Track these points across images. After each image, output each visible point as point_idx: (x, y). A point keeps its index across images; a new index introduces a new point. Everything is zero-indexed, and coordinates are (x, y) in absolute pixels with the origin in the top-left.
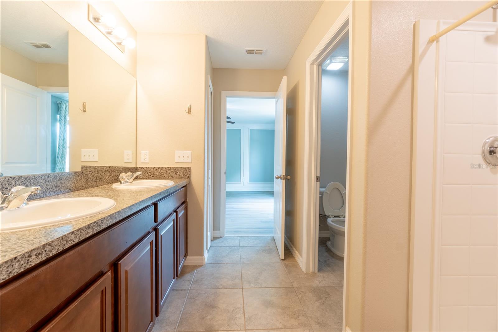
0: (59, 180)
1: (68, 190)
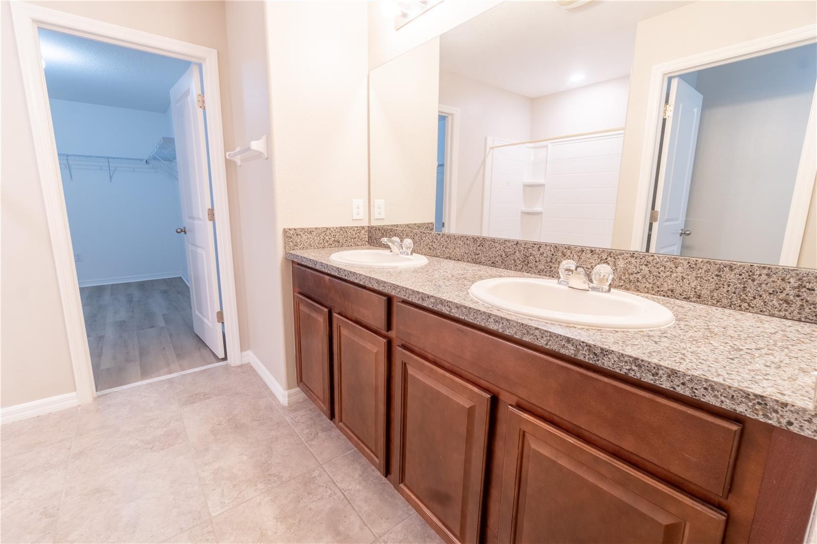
0: (479, 246)
1: (490, 262)
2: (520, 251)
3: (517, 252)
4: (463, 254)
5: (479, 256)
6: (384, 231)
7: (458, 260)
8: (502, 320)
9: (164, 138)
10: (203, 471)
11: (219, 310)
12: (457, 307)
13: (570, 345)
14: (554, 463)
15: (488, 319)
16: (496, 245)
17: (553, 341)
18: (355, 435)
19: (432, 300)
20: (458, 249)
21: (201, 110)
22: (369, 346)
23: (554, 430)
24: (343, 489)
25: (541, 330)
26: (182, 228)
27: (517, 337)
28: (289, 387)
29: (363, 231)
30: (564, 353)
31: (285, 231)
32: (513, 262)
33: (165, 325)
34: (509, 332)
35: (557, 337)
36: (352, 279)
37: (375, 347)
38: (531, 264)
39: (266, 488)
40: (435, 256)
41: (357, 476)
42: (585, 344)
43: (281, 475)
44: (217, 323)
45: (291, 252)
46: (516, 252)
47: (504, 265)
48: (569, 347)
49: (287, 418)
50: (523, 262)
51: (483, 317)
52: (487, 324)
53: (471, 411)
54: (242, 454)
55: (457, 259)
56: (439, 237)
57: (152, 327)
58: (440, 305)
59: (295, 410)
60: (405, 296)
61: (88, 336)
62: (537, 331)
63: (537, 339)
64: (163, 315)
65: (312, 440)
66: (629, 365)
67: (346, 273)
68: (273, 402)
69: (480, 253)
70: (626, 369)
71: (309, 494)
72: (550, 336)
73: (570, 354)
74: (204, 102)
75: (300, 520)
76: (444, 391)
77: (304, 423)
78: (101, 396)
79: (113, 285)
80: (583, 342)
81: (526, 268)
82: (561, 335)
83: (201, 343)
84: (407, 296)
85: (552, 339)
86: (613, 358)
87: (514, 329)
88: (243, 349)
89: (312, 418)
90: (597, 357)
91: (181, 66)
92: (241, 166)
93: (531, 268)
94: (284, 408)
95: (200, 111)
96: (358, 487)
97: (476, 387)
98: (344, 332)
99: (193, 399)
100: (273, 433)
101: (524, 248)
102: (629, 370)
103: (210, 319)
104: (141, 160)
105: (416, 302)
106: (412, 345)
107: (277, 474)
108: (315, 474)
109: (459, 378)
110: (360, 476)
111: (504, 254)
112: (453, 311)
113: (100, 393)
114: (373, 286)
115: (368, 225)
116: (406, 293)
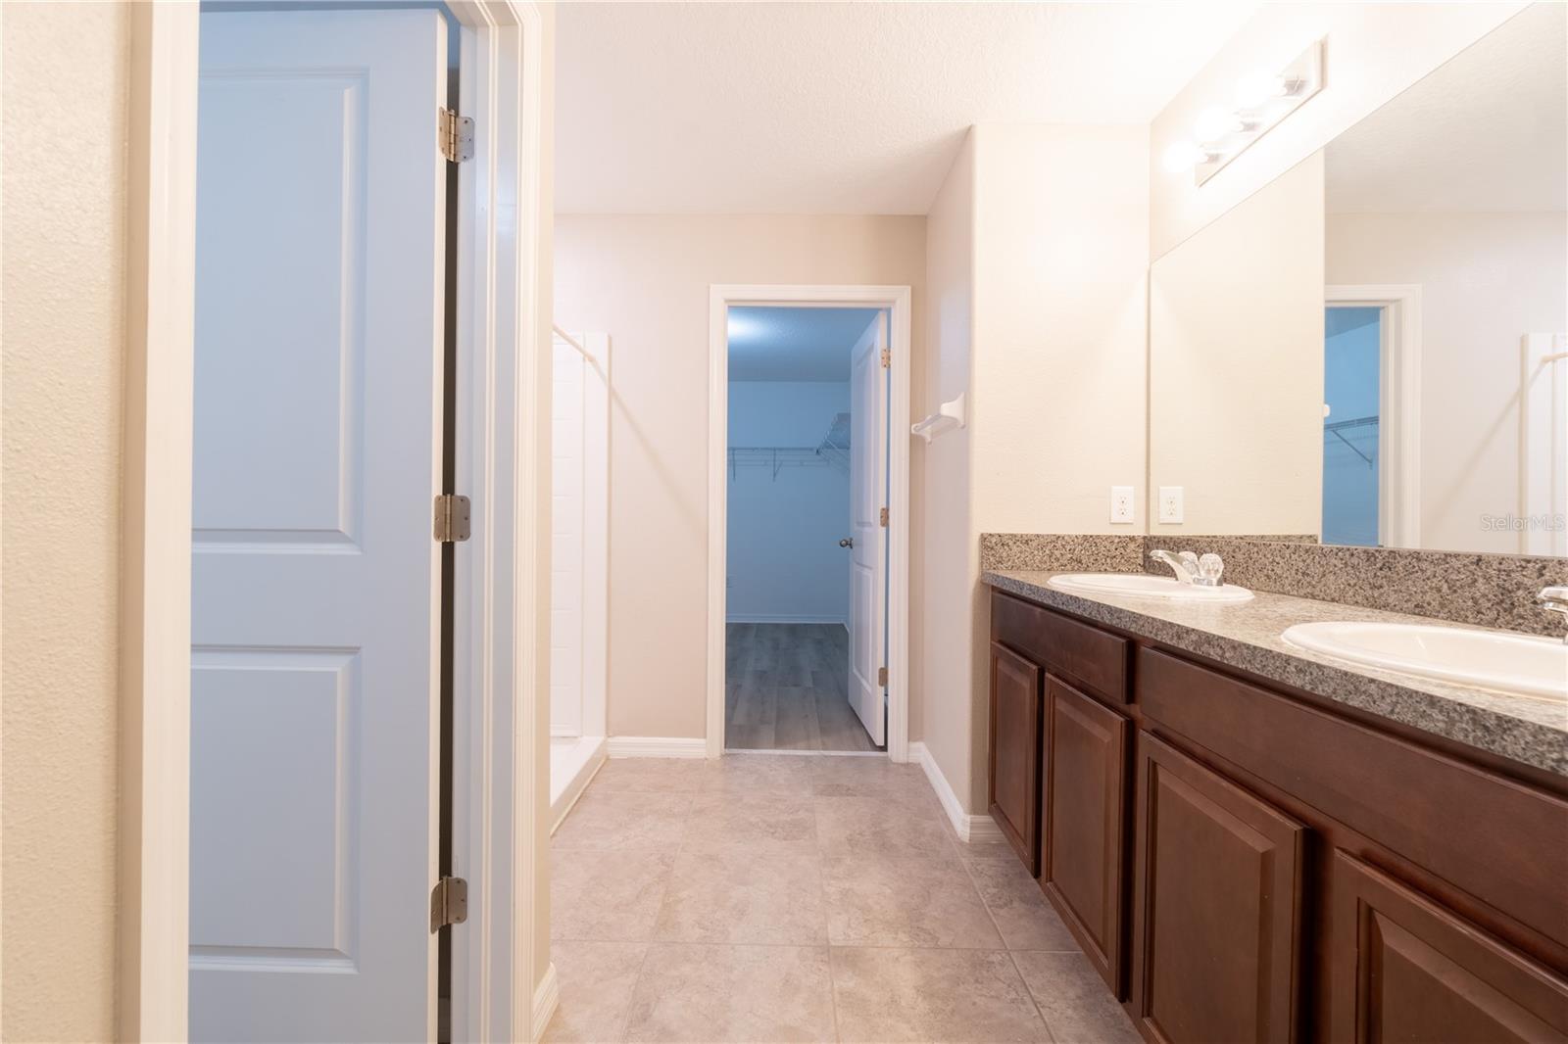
0: (1381, 569)
1: (1411, 605)
2: (1488, 579)
3: (1481, 580)
4: (1342, 586)
5: (1382, 590)
6: (1174, 545)
7: (1333, 600)
8: (1309, 667)
9: (839, 415)
10: (829, 885)
11: (883, 666)
12: (1234, 648)
13: (1436, 711)
14: (1434, 981)
15: (1285, 667)
16: (1424, 565)
17: (1404, 705)
18: (1072, 908)
19: (1194, 637)
20: (1332, 577)
21: (885, 369)
22: (1097, 731)
23: (1428, 905)
24: (1040, 1003)
25: (1380, 682)
26: (848, 540)
27: (1338, 699)
28: (974, 810)
29: (1132, 546)
30: (1426, 729)
31: (984, 538)
32: (1470, 603)
33: (811, 686)
34: (1323, 690)
35: (1410, 696)
36: (1072, 609)
37: (1107, 734)
38: (1521, 609)
39: (911, 943)
40: (1280, 593)
41: (1071, 994)
42: (1464, 709)
43: (937, 935)
44: (878, 686)
45: (992, 571)
46: (1476, 581)
47: (1446, 610)
48: (1434, 715)
49: (963, 860)
50: (1498, 603)
51: (1278, 664)
52: (1284, 677)
53: (1266, 859)
54: (885, 885)
55: (1329, 599)
56: (1288, 551)
57: (796, 685)
58: (1206, 645)
59: (981, 854)
60: (1151, 632)
61: (726, 683)
62: (1373, 686)
63: (1374, 702)
64: (813, 673)
65: (1001, 907)
66: (1557, 749)
67: (1064, 599)
68: (946, 830)
69: (1385, 583)
70: (1553, 760)
71: (977, 981)
72: (1397, 694)
73: (1437, 730)
74: (889, 358)
75: (954, 1011)
76: (1219, 816)
77: (990, 876)
78: (729, 755)
79: (759, 624)
80: (1460, 704)
81: (1509, 618)
82: (1417, 692)
83: (855, 720)
84: (1154, 632)
85: (1400, 700)
86: (1523, 736)
87: (1332, 684)
88: (911, 738)
89: (1007, 876)
90: (1490, 735)
91: (862, 317)
92: (930, 443)
93: (1522, 617)
94: (962, 844)
95: (883, 371)
96: (1070, 1012)
97: (1275, 810)
98: (1061, 706)
99: (832, 790)
100: (938, 874)
101: (1499, 571)
102: (1558, 761)
103: (870, 681)
104: (811, 449)
105: (1169, 642)
106: (1164, 725)
107: (932, 932)
108: (996, 958)
109: (1242, 789)
110: (1079, 998)
111: (1445, 586)
112: (1227, 655)
113: (727, 751)
114: (1103, 618)
115: (1142, 533)
116: (1153, 628)
